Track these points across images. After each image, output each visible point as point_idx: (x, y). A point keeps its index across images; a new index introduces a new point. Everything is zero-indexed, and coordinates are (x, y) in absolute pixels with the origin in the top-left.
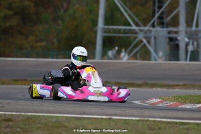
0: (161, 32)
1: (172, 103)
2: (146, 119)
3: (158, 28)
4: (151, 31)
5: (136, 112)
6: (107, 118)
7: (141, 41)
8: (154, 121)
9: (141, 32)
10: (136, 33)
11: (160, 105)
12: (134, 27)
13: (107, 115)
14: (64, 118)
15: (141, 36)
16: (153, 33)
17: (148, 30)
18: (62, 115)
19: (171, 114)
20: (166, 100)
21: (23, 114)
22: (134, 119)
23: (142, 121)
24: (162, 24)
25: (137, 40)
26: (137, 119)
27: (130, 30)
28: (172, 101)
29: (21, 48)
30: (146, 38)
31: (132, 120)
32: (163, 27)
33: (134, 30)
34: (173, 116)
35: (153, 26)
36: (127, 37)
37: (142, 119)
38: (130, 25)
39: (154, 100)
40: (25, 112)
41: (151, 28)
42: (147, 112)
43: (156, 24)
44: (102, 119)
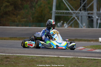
0: (84, 14)
1: (90, 49)
3: (83, 12)
4: (79, 13)
7: (74, 18)
10: (72, 14)
12: (71, 11)
14: (35, 57)
15: (74, 16)
16: (80, 14)
17: (78, 13)
24: (85, 9)
25: (72, 17)
27: (69, 12)
30: (76, 16)
32: (85, 11)
33: (71, 12)
35: (80, 10)
36: (67, 16)
38: (69, 10)
41: (79, 12)
43: (82, 9)
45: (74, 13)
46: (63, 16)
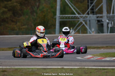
0: (93, 17)
1: (99, 57)
2: (83, 67)
3: (91, 15)
4: (87, 17)
5: (78, 63)
6: (61, 68)
7: (82, 23)
8: (88, 68)
9: (81, 18)
10: (79, 18)
11: (92, 59)
12: (77, 15)
13: (61, 66)
14: (36, 69)
15: (81, 20)
16: (88, 18)
17: (86, 16)
18: (35, 67)
19: (97, 64)
20: (95, 56)
21: (13, 67)
22: (76, 67)
23: (81, 68)
24: (93, 13)
25: (79, 22)
26: (78, 67)
27: (75, 17)
28: (99, 56)
29: (13, 30)
30: (84, 21)
31: (75, 68)
32: (94, 15)
33: (77, 16)
34: (99, 65)
36: (74, 21)
37: (81, 67)
38: (75, 14)
39: (89, 56)
40: (14, 66)
41: (87, 15)
42: (84, 64)
43: (89, 13)
44: (58, 68)
45: (82, 17)
46: (69, 21)
